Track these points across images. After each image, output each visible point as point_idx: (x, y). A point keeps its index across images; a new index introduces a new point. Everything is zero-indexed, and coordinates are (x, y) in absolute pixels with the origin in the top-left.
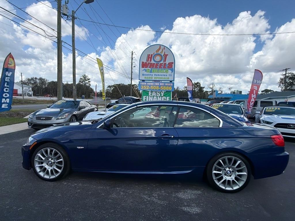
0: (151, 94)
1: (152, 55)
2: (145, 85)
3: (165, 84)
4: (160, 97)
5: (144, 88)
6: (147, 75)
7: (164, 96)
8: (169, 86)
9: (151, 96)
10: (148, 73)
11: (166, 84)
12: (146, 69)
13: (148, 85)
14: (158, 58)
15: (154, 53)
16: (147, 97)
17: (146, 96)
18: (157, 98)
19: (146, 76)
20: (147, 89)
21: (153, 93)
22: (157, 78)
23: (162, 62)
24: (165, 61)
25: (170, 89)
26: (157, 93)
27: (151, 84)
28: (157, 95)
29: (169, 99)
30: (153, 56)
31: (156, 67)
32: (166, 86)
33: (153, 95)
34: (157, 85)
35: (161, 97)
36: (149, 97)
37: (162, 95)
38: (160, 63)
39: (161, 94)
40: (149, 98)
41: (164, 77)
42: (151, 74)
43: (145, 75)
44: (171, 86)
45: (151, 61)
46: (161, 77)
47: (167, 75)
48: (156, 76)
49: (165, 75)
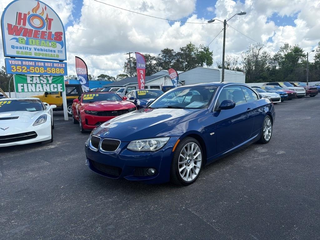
0: (31, 81)
1: (25, 15)
2: (18, 65)
3: (53, 65)
4: (46, 85)
5: (17, 70)
6: (21, 48)
7: (53, 83)
8: (60, 68)
9: (32, 84)
10: (22, 45)
11: (55, 65)
12: (18, 37)
13: (26, 65)
14: (37, 22)
15: (29, 13)
16: (25, 85)
17: (22, 85)
18: (42, 86)
19: (19, 50)
20: (24, 71)
21: (34, 79)
22: (40, 54)
23: (44, 29)
24: (49, 28)
25: (62, 72)
26: (41, 78)
27: (31, 63)
28: (42, 82)
29: (62, 87)
30: (28, 16)
31: (36, 36)
32: (56, 68)
33: (34, 82)
34: (41, 66)
35: (48, 85)
36: (27, 85)
37: (50, 82)
38: (41, 30)
39: (48, 80)
40: (28, 87)
41: (50, 53)
42: (29, 46)
43: (17, 48)
44: (62, 68)
45: (24, 24)
46: (45, 52)
47: (54, 51)
48: (37, 51)
49: (51, 51)
